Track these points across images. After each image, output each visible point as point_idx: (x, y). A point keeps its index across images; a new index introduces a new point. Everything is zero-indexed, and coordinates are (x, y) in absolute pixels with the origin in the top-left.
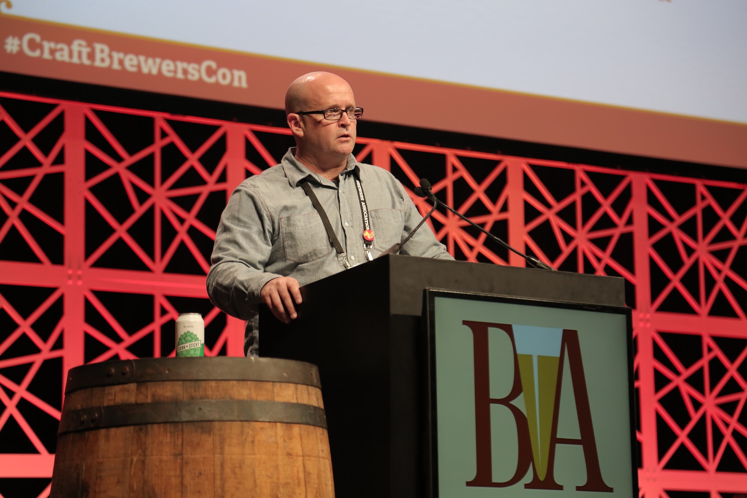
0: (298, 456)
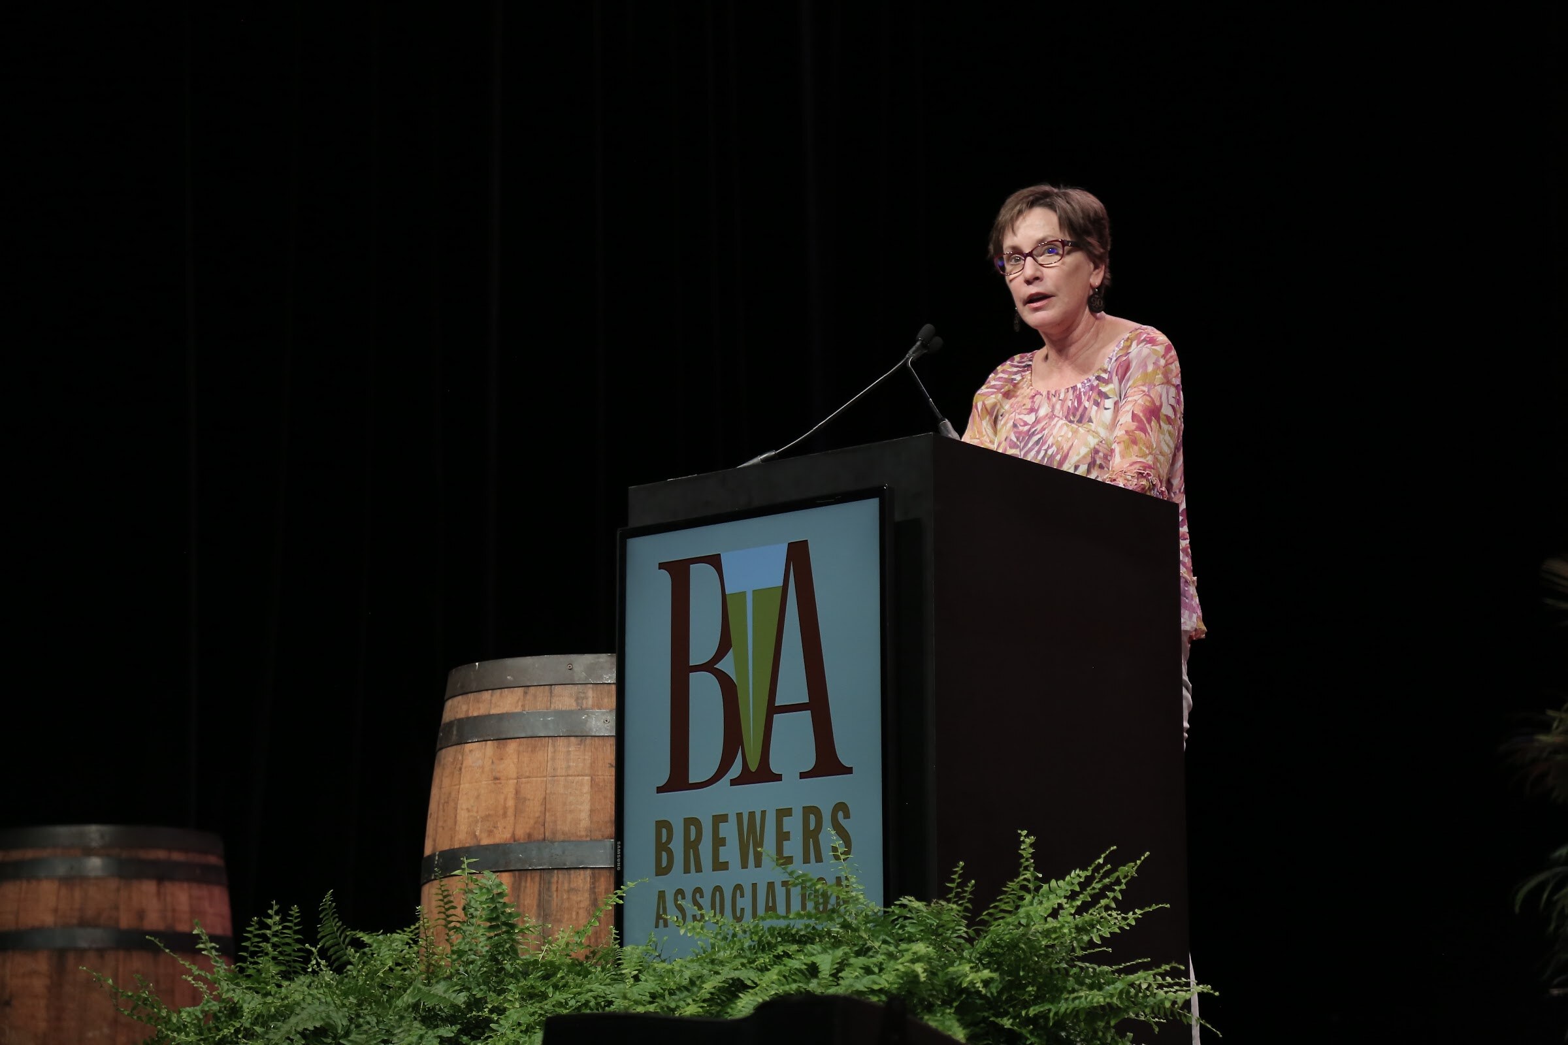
0: (508, 779)
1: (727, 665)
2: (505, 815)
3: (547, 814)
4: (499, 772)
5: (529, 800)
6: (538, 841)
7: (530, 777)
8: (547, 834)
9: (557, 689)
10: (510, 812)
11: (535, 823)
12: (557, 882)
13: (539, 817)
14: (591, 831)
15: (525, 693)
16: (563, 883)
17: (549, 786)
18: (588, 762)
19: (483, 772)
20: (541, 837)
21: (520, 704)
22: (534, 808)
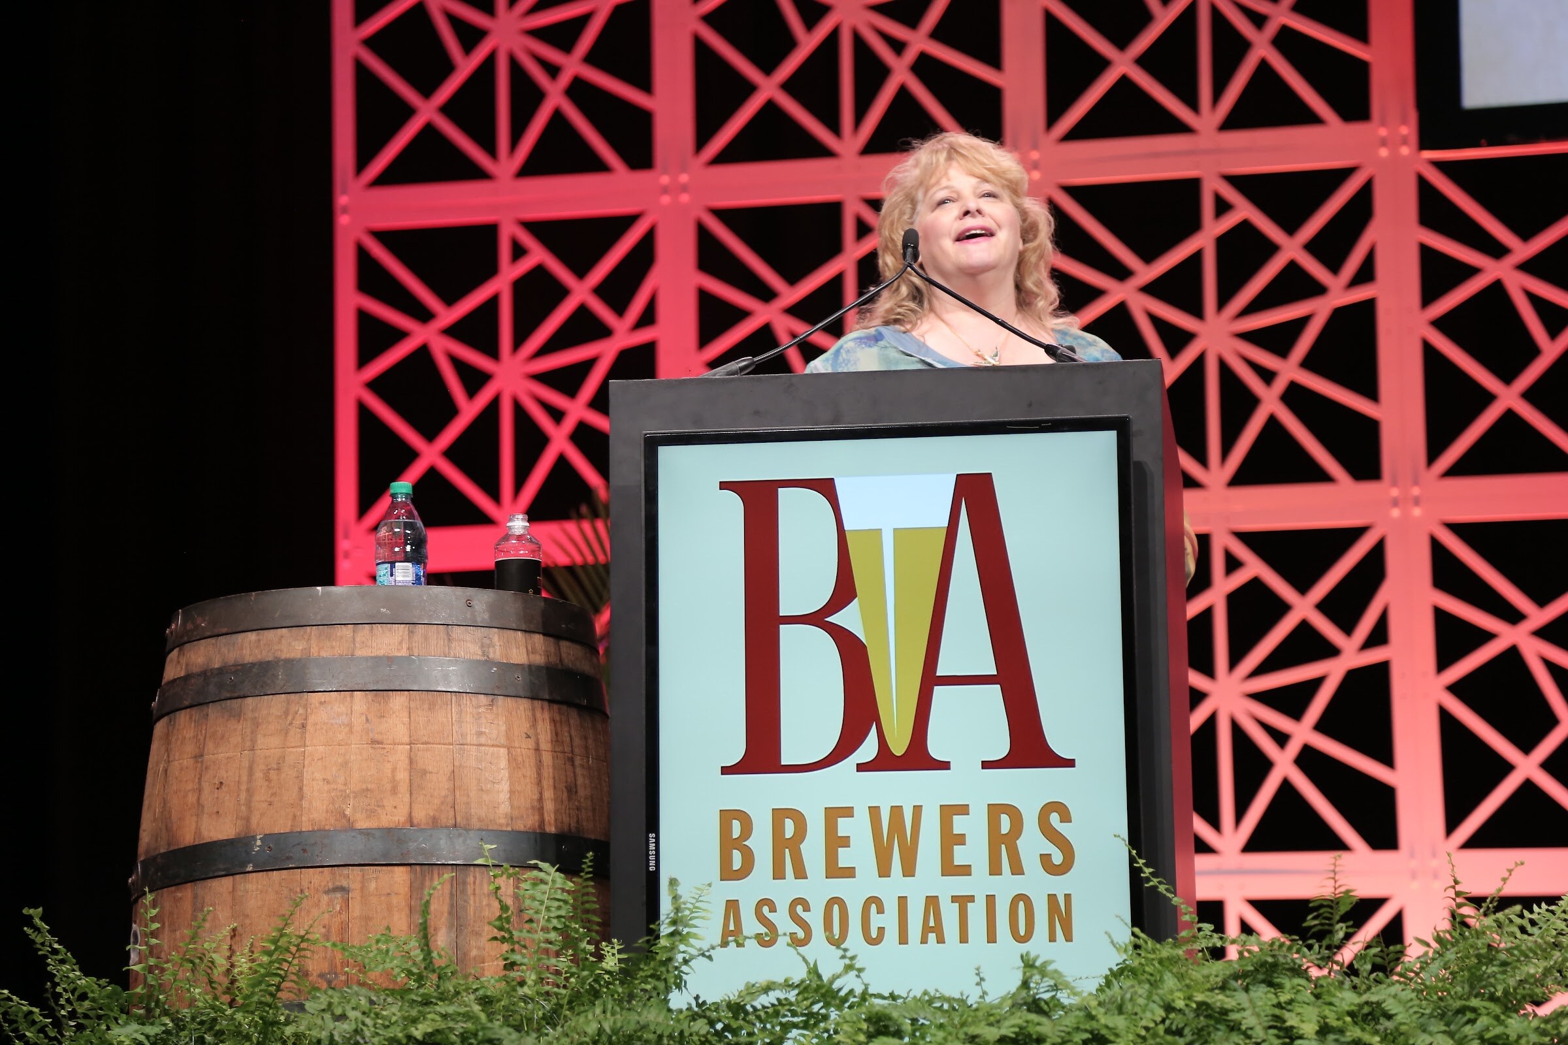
1: (848, 618)
2: (394, 791)
3: (457, 793)
4: (381, 733)
5: (430, 773)
6: (447, 827)
7: (429, 743)
8: (458, 819)
9: (457, 632)
10: (403, 788)
11: (442, 803)
12: (474, 883)
13: (446, 796)
14: (512, 819)
15: (411, 632)
16: (481, 884)
17: (457, 755)
18: (503, 728)
19: (351, 732)
20: (452, 822)
21: (405, 646)
22: (438, 784)
